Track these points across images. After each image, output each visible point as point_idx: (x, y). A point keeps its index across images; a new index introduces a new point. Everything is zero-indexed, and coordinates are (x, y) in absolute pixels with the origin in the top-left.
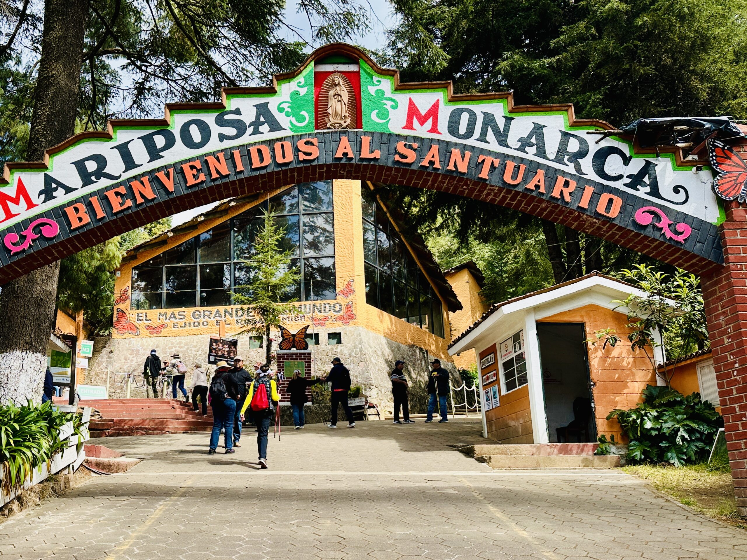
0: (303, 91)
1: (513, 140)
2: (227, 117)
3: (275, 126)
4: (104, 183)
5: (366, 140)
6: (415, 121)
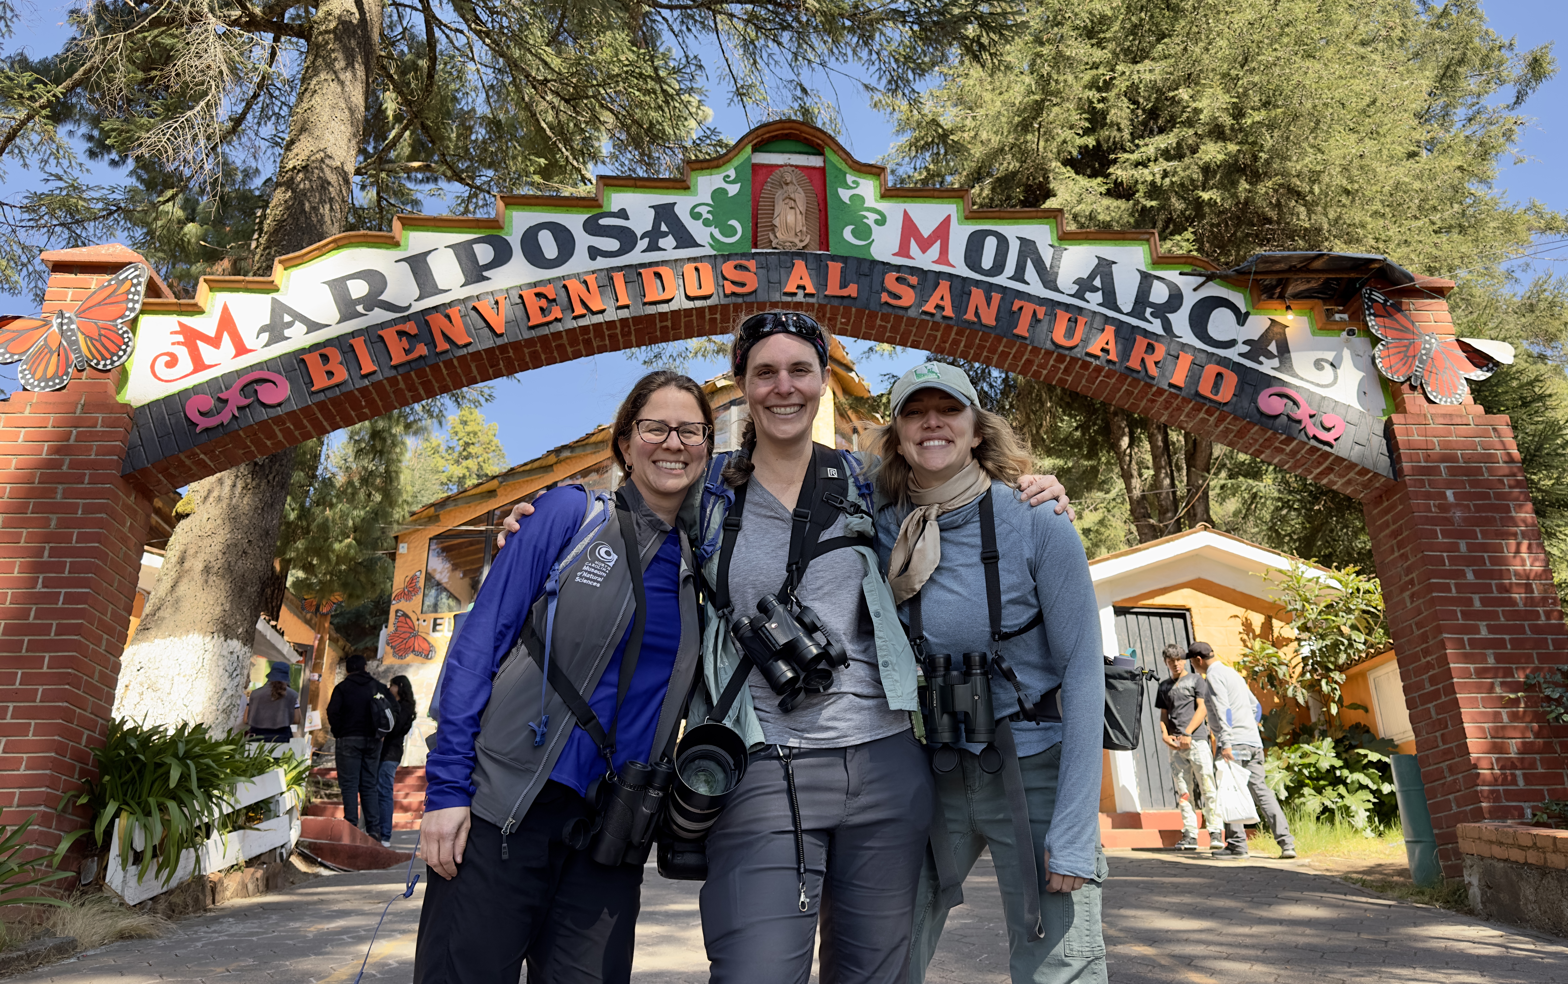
0: (733, 190)
2: (603, 222)
3: (685, 240)
5: (835, 269)
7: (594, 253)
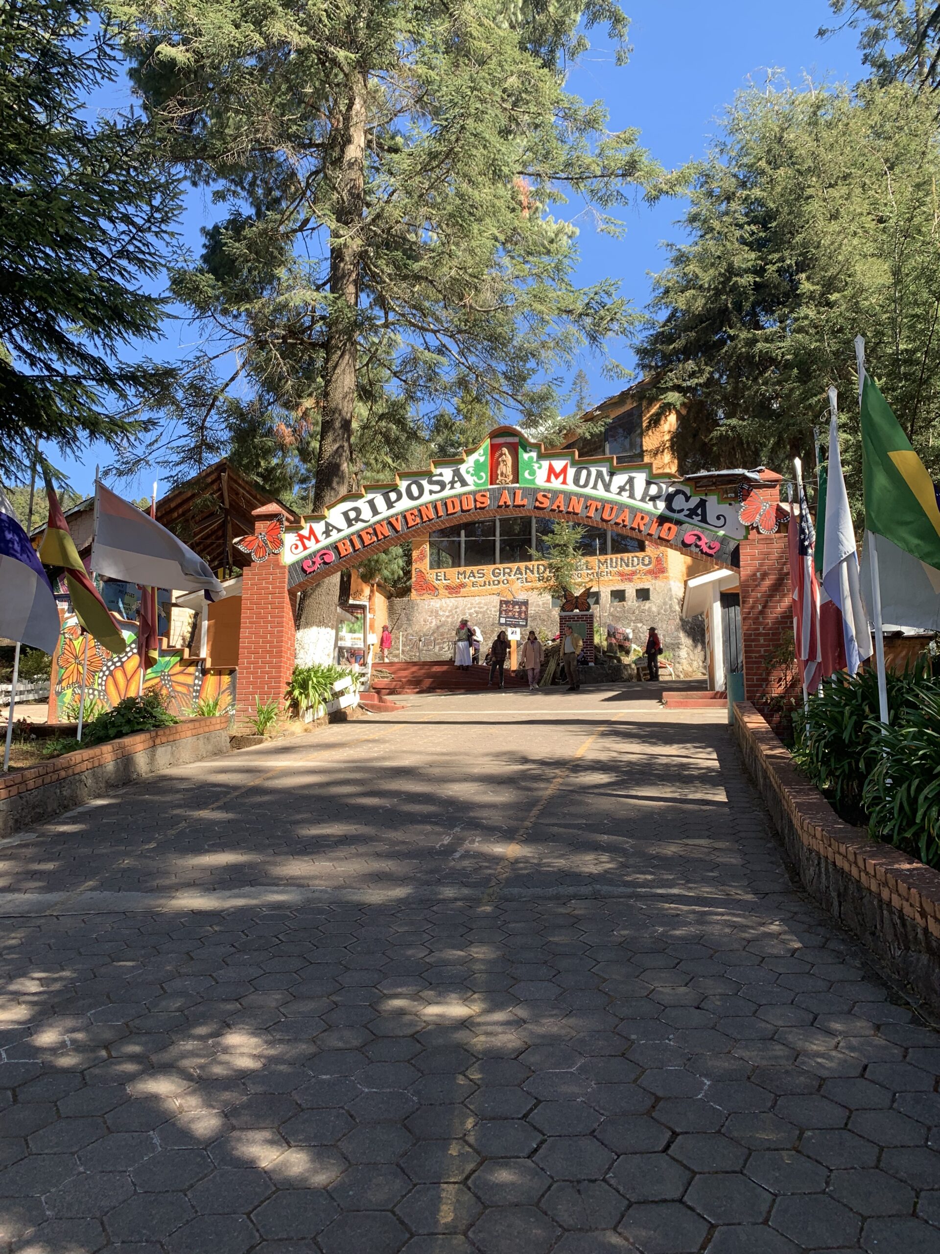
0: (482, 459)
1: (614, 488)
2: (434, 479)
3: (464, 483)
4: (359, 526)
5: (520, 492)
6: (553, 477)
7: (431, 492)
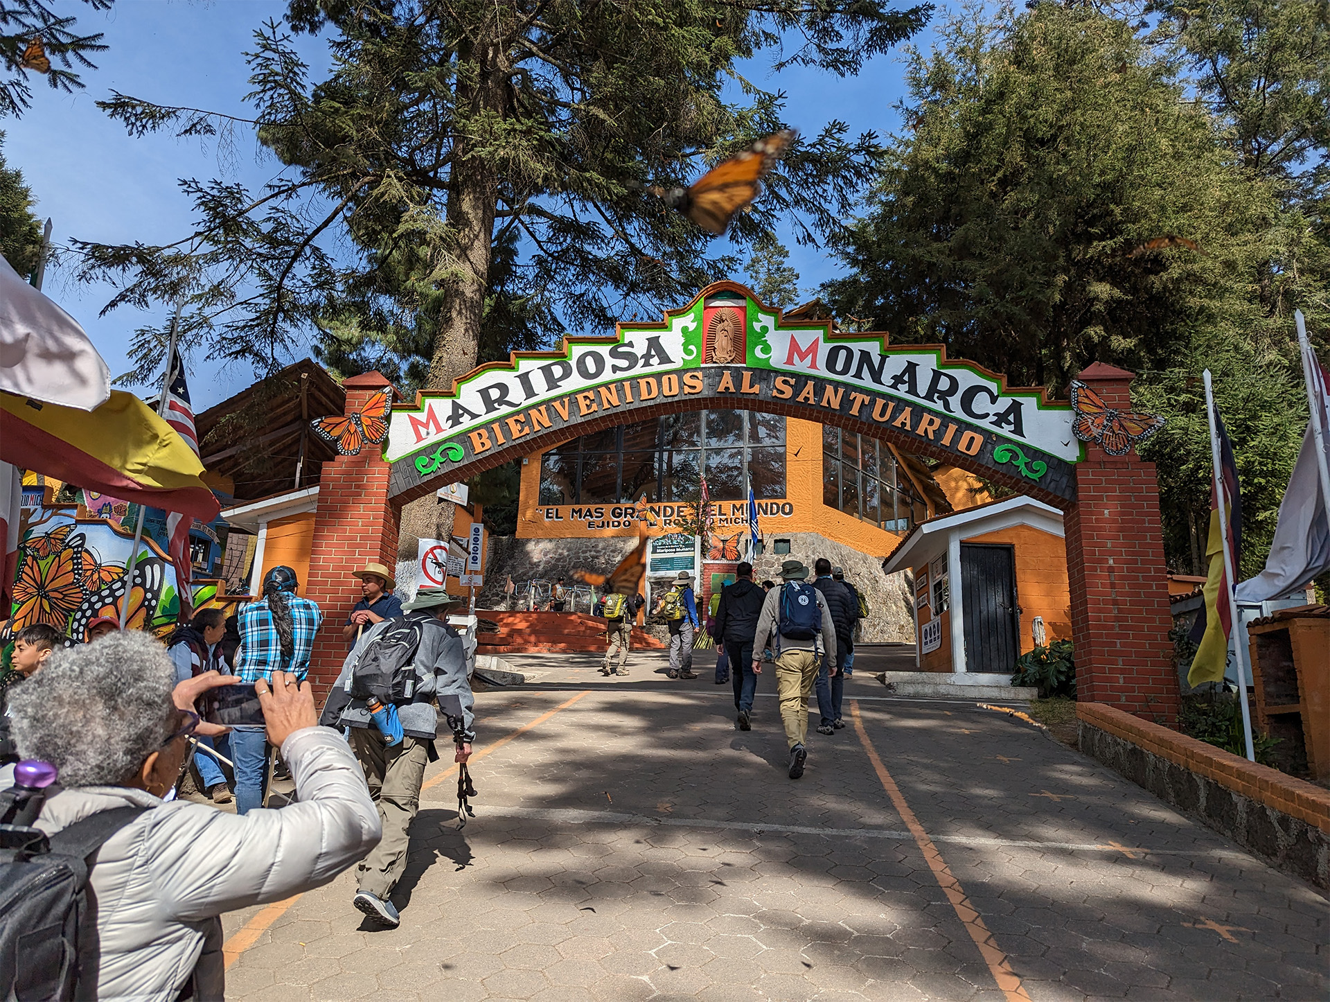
0: (692, 326)
1: (887, 378)
2: (620, 350)
3: (665, 359)
4: (505, 410)
5: (747, 376)
6: (796, 357)
7: (615, 369)
